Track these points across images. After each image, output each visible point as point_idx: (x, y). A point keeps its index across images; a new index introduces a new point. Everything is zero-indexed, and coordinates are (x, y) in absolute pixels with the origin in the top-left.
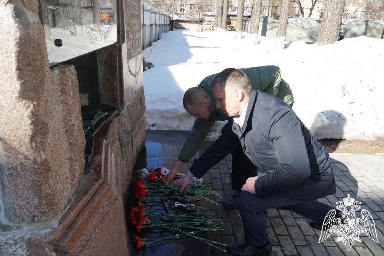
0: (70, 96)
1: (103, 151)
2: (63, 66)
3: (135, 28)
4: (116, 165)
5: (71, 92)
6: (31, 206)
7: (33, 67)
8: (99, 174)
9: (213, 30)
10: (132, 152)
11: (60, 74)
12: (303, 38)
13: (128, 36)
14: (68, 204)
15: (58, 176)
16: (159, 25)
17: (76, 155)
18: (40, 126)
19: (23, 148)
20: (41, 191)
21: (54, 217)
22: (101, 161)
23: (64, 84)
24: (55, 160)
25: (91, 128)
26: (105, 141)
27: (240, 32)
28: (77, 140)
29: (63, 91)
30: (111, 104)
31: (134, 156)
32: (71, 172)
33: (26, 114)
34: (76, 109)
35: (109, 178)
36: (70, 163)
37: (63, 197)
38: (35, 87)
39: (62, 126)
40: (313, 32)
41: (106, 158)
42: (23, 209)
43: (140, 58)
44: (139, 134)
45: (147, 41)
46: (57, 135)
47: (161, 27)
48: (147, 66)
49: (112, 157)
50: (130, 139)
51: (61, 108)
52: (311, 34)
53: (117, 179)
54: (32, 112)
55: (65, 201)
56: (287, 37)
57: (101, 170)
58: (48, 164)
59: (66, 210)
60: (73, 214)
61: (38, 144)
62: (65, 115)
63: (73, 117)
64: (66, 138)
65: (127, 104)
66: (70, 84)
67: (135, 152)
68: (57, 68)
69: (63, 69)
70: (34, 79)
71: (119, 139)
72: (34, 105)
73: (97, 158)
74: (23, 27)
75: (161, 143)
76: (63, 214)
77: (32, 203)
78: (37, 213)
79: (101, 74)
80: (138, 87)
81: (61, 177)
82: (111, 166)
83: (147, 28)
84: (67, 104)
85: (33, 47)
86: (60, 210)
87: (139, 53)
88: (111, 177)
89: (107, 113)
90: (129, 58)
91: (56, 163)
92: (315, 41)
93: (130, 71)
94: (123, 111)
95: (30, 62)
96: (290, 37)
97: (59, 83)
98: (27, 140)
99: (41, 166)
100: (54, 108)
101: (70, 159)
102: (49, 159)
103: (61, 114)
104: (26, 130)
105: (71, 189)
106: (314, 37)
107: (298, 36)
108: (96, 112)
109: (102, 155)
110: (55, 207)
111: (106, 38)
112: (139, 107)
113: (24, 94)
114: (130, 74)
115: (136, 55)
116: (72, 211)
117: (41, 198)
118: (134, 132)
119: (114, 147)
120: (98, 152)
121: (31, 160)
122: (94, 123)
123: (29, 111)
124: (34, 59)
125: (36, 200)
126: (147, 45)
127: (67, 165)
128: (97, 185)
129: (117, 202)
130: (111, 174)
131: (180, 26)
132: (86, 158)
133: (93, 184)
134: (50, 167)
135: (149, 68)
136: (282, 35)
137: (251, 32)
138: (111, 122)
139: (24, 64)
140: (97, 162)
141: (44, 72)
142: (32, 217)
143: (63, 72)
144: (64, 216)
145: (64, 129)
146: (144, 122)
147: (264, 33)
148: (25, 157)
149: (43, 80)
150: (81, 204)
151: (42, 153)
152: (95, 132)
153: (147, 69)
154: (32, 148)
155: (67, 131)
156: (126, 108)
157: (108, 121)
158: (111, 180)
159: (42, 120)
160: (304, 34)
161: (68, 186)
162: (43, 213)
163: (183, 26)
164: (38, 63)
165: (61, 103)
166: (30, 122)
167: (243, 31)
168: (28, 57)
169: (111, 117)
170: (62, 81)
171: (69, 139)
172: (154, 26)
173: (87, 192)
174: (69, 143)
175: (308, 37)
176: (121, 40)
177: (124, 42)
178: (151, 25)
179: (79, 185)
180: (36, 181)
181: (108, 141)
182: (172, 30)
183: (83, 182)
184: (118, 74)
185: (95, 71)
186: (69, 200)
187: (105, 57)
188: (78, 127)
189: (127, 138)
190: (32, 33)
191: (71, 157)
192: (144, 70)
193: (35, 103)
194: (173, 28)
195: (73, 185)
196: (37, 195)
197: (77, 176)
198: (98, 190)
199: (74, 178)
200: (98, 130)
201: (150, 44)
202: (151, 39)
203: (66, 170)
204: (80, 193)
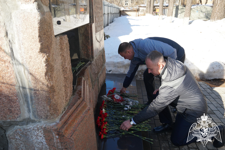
0: (65, 52)
1: (82, 84)
2: (61, 35)
3: (100, 15)
4: (90, 91)
5: (66, 49)
6: (46, 110)
7: (47, 35)
8: (80, 96)
9: (145, 15)
10: (98, 85)
11: (60, 40)
12: (202, 18)
13: (96, 19)
14: (64, 110)
15: (59, 95)
16: (113, 14)
17: (68, 84)
18: (50, 67)
19: (42, 79)
20: (51, 102)
21: (57, 117)
22: (81, 89)
23: (62, 45)
24: (57, 86)
25: (75, 71)
26: (83, 78)
27: (161, 16)
28: (69, 76)
29: (61, 49)
30: (86, 58)
31: (99, 88)
32: (65, 93)
33: (43, 61)
34: (68, 59)
35: (85, 98)
36: (65, 88)
37: (61, 106)
38: (47, 46)
39: (61, 68)
40: (208, 14)
41: (84, 87)
42: (42, 112)
43: (102, 32)
44: (102, 76)
45: (106, 23)
46: (58, 72)
47: (114, 14)
48: (106, 37)
49: (87, 87)
50: (97, 78)
51: (60, 58)
52: (207, 15)
53: (90, 99)
54: (46, 60)
55: (63, 109)
56: (191, 17)
57: (81, 94)
58: (54, 88)
59: (63, 113)
60: (67, 116)
61: (49, 77)
62: (63, 62)
63: (67, 63)
64: (63, 74)
65: (95, 58)
66: (65, 45)
67: (99, 86)
68: (58, 36)
69: (61, 37)
70: (47, 42)
71: (91, 77)
72: (47, 56)
73: (79, 87)
74: (42, 14)
75: (115, 81)
76: (61, 116)
77: (46, 108)
78: (49, 114)
79: (80, 41)
80: (101, 49)
81: (61, 96)
82: (86, 92)
83: (106, 16)
84: (63, 56)
85: (46, 25)
86: (60, 113)
87: (102, 29)
88: (86, 97)
89: (84, 63)
90: (96, 32)
91: (58, 88)
92: (209, 19)
93: (97, 39)
94: (93, 62)
95: (45, 33)
96: (193, 18)
97: (59, 44)
98: (44, 74)
99: (51, 89)
100: (57, 58)
101: (65, 86)
102: (54, 85)
103: (60, 62)
104: (43, 69)
105: (66, 103)
106: (209, 17)
107: (198, 16)
108: (78, 63)
109: (81, 85)
110: (57, 111)
111: (84, 20)
112: (102, 60)
113: (42, 50)
114: (97, 41)
115: (100, 30)
116: (66, 114)
117: (50, 106)
118: (99, 74)
119: (88, 82)
120: (79, 84)
121: (45, 85)
122: (77, 68)
123: (44, 59)
124: (47, 31)
125: (48, 107)
126: (106, 25)
127: (63, 89)
128: (79, 101)
129: (90, 111)
130: (86, 96)
131: (125, 14)
132: (73, 87)
133: (77, 101)
134: (55, 90)
135: (107, 38)
136: (187, 16)
137: (168, 15)
138: (86, 68)
139: (42, 34)
140: (79, 89)
141: (52, 38)
142: (46, 116)
143: (61, 39)
144: (62, 117)
145: (62, 70)
146: (104, 69)
147: (176, 16)
148: (43, 84)
149: (51, 42)
150: (71, 111)
151: (51, 82)
152: (78, 73)
153: (106, 39)
154: (46, 79)
155: (63, 70)
156: (94, 60)
157: (85, 67)
158: (87, 99)
159: (51, 64)
160: (202, 15)
161: (64, 101)
162: (52, 114)
163: (127, 14)
164: (49, 33)
165: (60, 55)
166: (45, 65)
167: (163, 15)
168: (44, 30)
169: (86, 65)
170: (61, 43)
171: (64, 75)
172: (110, 14)
173: (74, 105)
174: (65, 77)
175: (205, 17)
176: (92, 22)
177: (93, 23)
178: (108, 14)
179: (70, 101)
180: (48, 96)
181: (85, 78)
182: (120, 16)
183: (71, 100)
184: (90, 41)
185: (78, 39)
186: (65, 109)
187: (83, 32)
188: (69, 69)
189: (95, 77)
190: (46, 17)
191: (65, 85)
192: (105, 39)
193: (48, 55)
194: (121, 15)
195: (66, 101)
196: (48, 104)
197: (69, 95)
198: (80, 104)
199: (67, 96)
200: (79, 72)
201: (108, 25)
202: (108, 22)
203: (63, 92)
204: (70, 105)
